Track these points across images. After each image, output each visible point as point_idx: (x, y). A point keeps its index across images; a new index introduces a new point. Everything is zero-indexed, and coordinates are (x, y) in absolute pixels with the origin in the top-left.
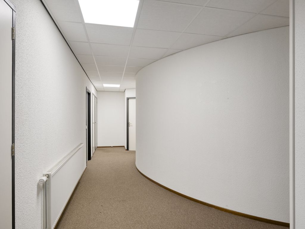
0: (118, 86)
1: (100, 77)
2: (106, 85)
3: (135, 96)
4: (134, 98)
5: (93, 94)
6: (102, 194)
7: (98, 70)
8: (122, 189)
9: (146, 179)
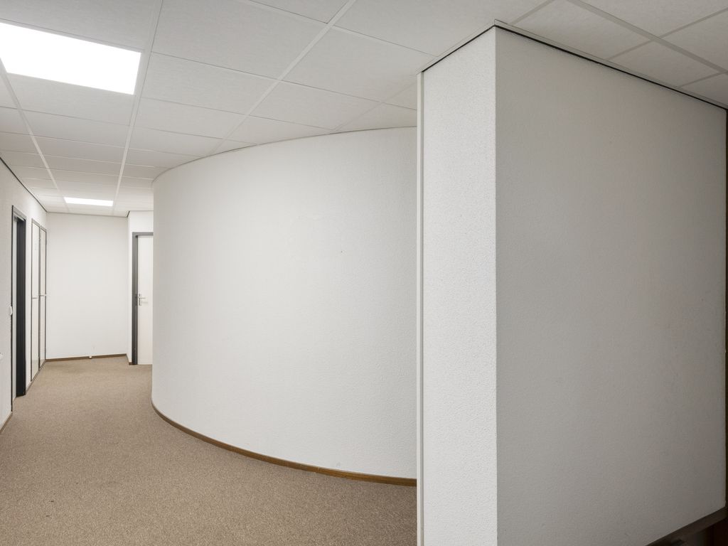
0: (108, 203)
1: (55, 183)
2: (72, 201)
3: (152, 231)
4: (151, 234)
5: (33, 221)
6: (53, 475)
7: (47, 167)
8: (109, 459)
9: (175, 429)
